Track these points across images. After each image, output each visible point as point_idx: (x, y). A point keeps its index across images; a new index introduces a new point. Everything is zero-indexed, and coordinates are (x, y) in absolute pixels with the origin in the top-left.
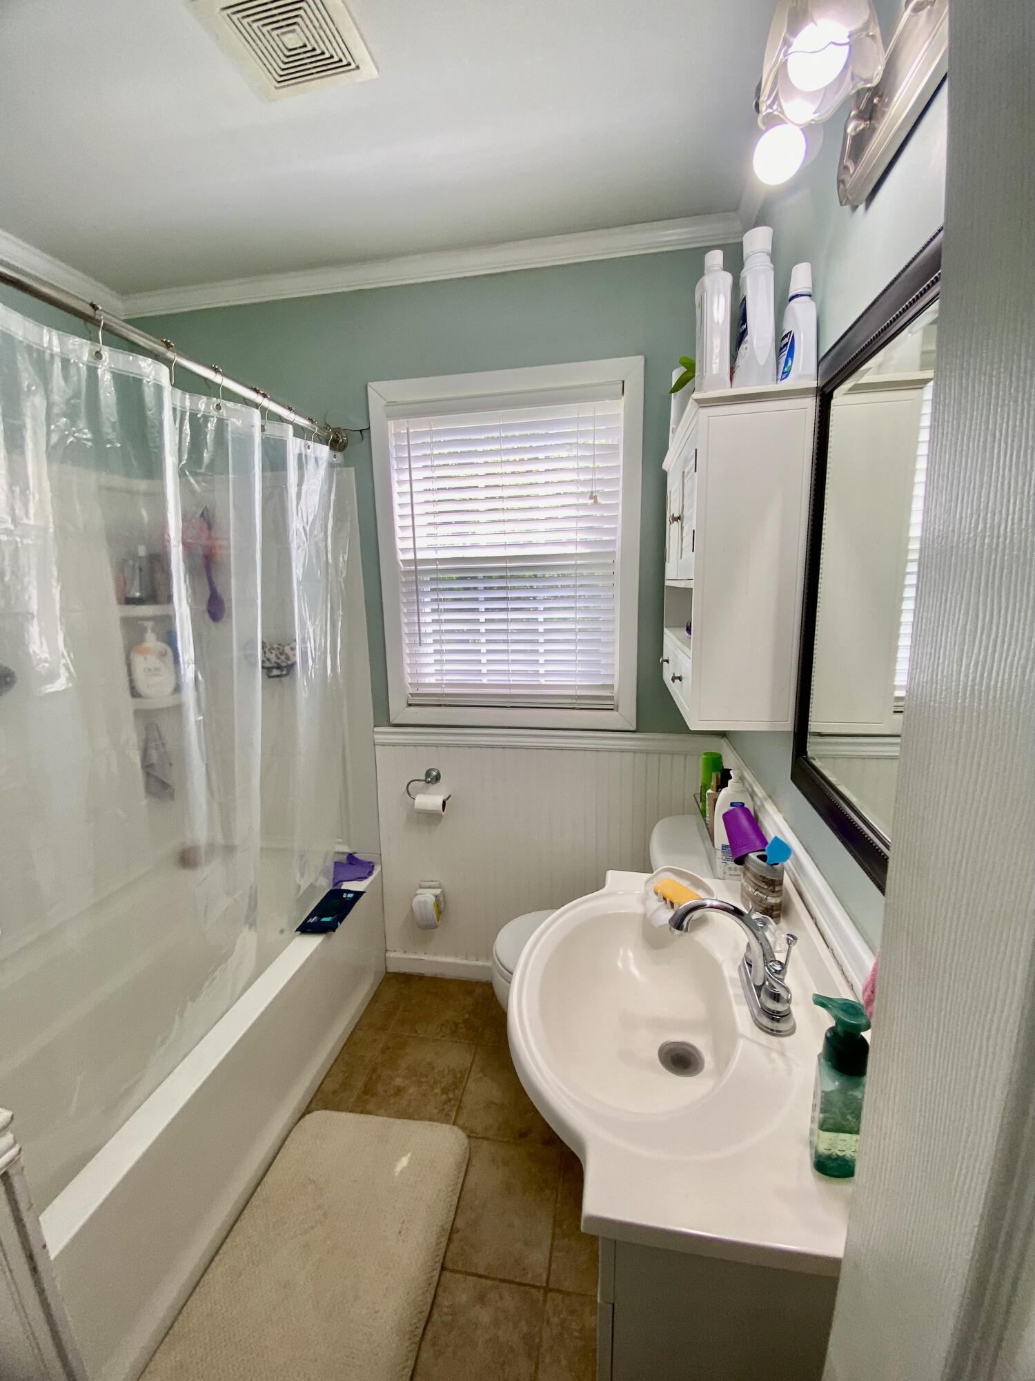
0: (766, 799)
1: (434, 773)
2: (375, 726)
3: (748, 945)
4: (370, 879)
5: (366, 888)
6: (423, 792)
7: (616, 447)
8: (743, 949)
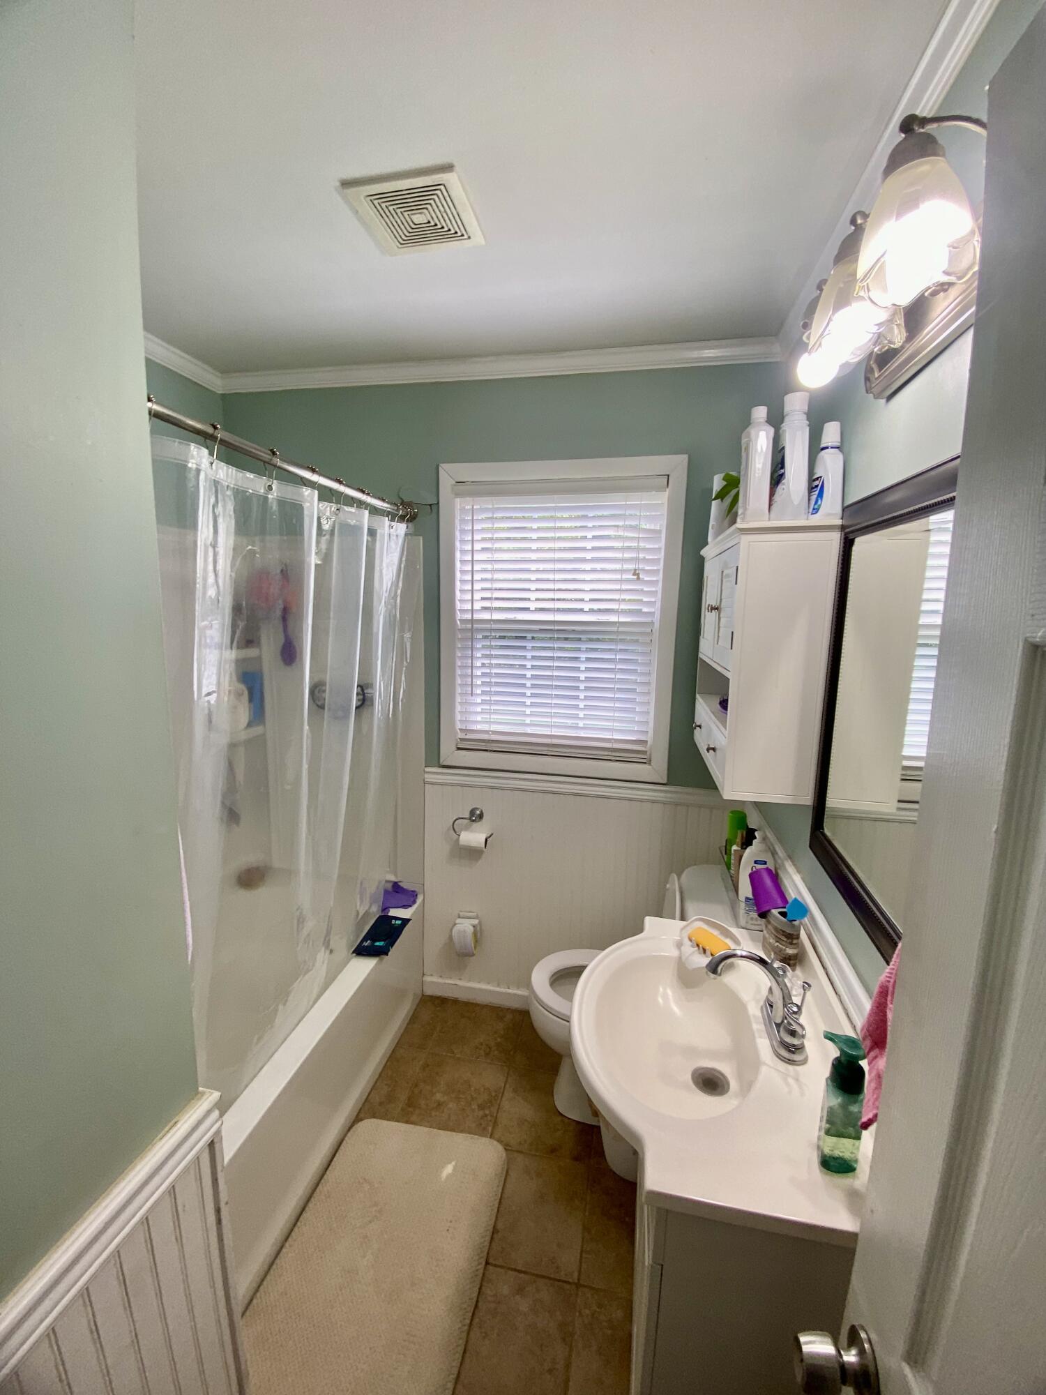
0: (787, 859)
1: (478, 812)
2: (426, 766)
3: (771, 989)
4: (415, 907)
5: (412, 915)
6: (467, 828)
7: (659, 532)
8: (765, 993)
